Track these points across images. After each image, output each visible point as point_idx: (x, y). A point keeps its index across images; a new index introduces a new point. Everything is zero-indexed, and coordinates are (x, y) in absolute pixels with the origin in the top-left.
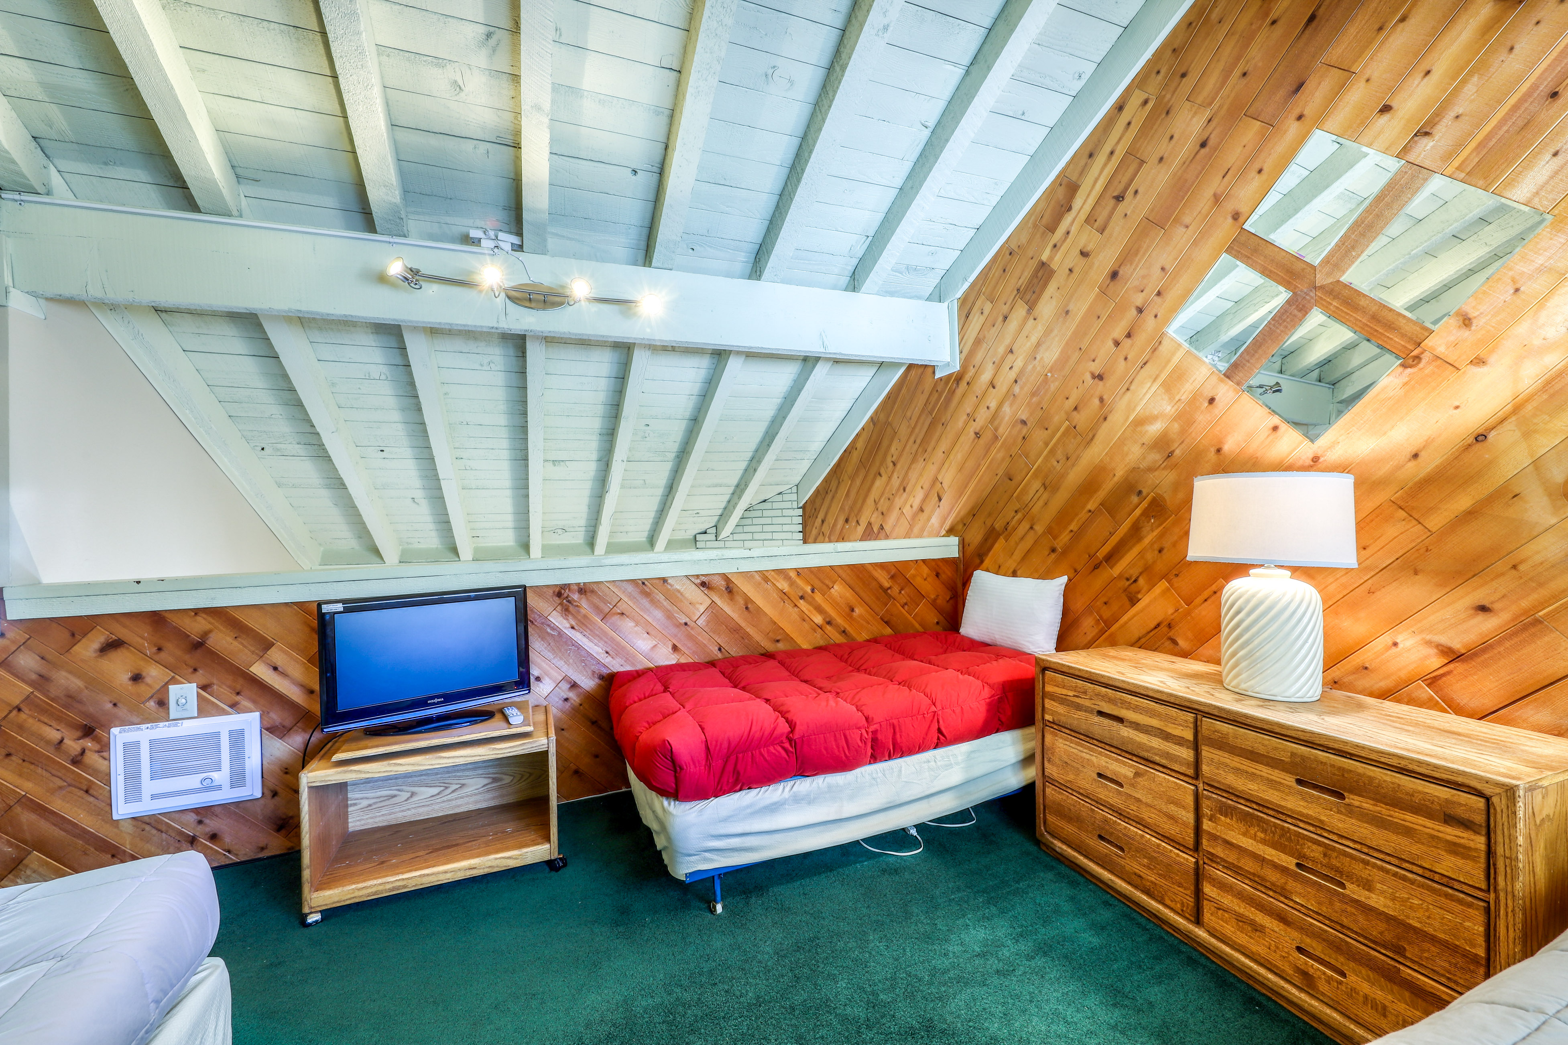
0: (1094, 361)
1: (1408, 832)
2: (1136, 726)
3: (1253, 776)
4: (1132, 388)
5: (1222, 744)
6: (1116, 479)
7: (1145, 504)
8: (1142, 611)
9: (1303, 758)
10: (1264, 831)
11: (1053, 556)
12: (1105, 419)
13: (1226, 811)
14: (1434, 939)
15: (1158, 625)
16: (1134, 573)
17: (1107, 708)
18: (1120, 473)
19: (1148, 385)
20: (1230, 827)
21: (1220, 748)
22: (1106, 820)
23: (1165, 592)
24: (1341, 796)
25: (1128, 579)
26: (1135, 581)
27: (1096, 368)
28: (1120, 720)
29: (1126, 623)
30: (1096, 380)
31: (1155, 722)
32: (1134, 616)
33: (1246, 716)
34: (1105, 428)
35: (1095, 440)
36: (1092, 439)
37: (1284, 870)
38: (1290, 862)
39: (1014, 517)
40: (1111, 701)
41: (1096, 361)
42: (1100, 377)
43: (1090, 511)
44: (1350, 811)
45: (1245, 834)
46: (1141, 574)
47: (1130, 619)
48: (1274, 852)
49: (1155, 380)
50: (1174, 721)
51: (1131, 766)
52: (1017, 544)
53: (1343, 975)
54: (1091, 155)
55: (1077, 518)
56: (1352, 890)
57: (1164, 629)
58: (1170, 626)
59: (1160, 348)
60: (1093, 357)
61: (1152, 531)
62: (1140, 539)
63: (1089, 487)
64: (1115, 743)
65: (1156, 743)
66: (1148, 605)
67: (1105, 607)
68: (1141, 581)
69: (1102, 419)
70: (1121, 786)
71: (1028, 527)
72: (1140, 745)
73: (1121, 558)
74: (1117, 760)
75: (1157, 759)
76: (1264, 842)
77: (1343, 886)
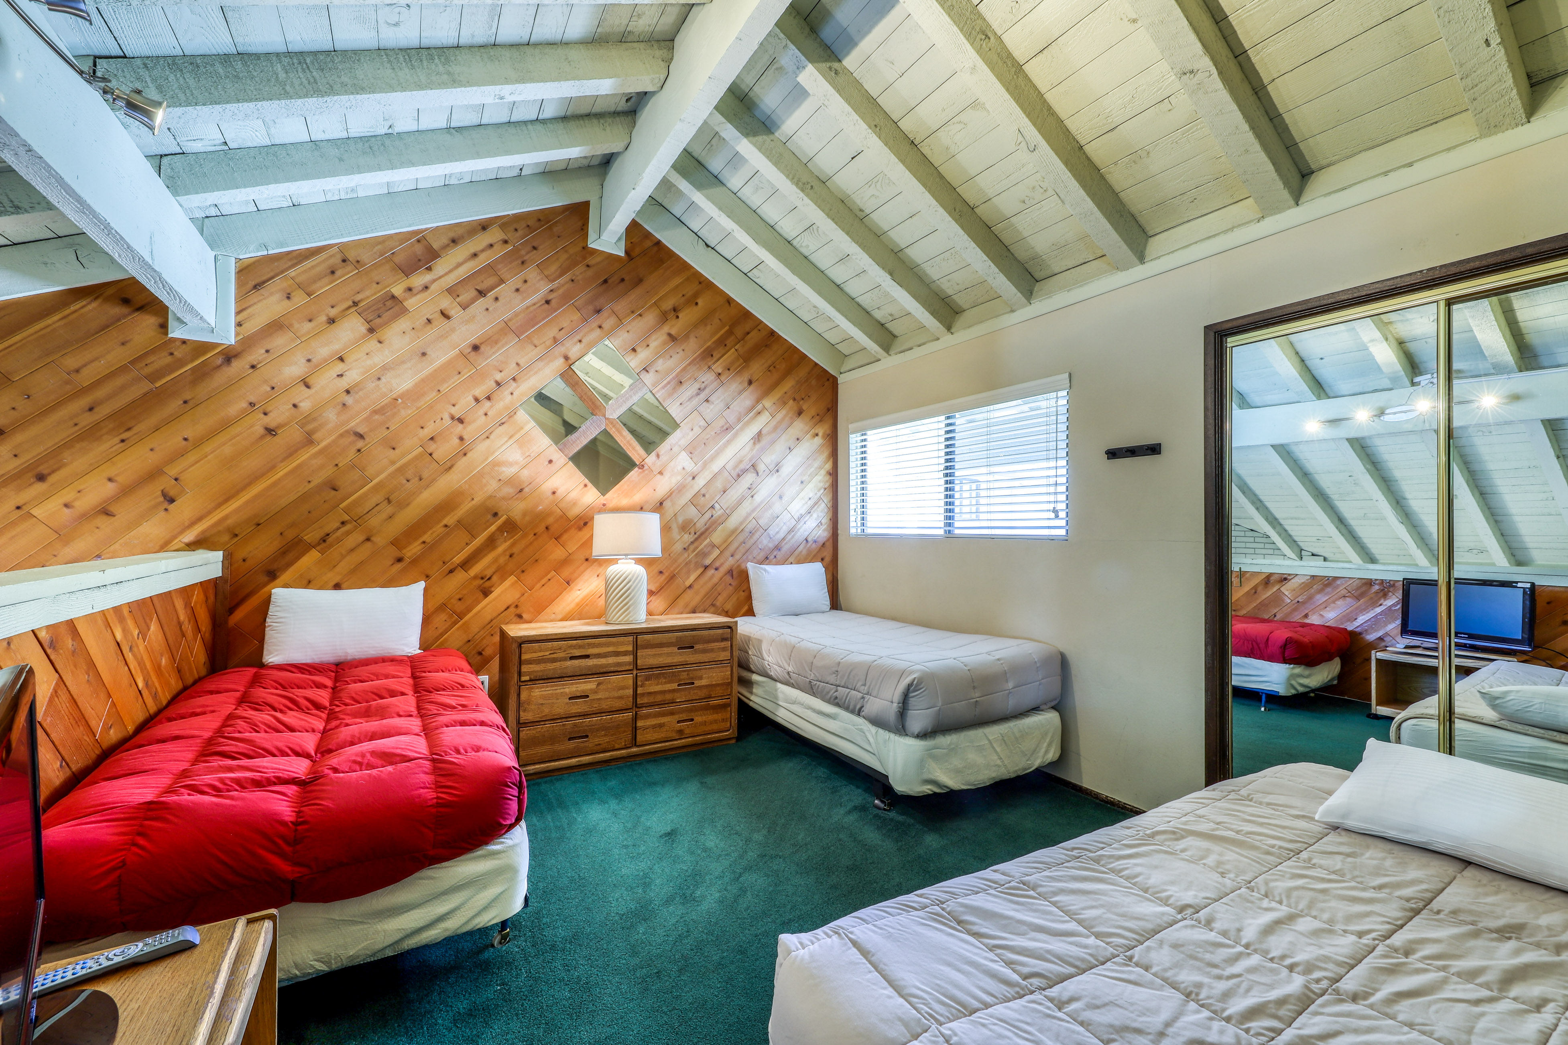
0: (454, 405)
1: (712, 650)
2: (599, 656)
3: (660, 655)
4: (492, 437)
5: (649, 646)
6: (474, 502)
7: (500, 522)
8: (496, 598)
9: (681, 637)
10: (665, 678)
11: (399, 566)
12: (465, 454)
13: (648, 678)
14: (718, 685)
15: (508, 608)
16: (488, 573)
17: (577, 653)
18: (478, 499)
19: (506, 439)
20: (650, 685)
21: (646, 648)
22: (575, 725)
23: (513, 584)
24: (692, 647)
25: (482, 578)
26: (489, 579)
27: (457, 412)
28: (587, 657)
29: (479, 611)
30: (456, 422)
31: (611, 649)
32: (488, 604)
33: (659, 627)
34: (463, 462)
35: (453, 469)
36: (450, 468)
37: (674, 691)
38: (674, 686)
39: (338, 529)
40: (580, 647)
41: (457, 407)
42: (461, 421)
43: (446, 526)
44: (696, 652)
45: (657, 685)
46: (494, 573)
47: (483, 608)
48: (669, 685)
49: (511, 437)
50: (622, 644)
51: (594, 681)
52: (343, 557)
53: (692, 720)
54: (454, 241)
55: (431, 532)
56: (697, 683)
57: (512, 609)
58: (517, 606)
59: (515, 417)
60: (453, 402)
61: (505, 541)
62: (494, 548)
63: (445, 506)
64: (583, 672)
65: (611, 660)
66: (499, 595)
67: (459, 603)
68: (495, 578)
69: (461, 453)
70: (587, 696)
71: (361, 538)
72: (601, 666)
73: (476, 563)
74: (585, 683)
75: (612, 669)
76: (666, 683)
77: (693, 683)
